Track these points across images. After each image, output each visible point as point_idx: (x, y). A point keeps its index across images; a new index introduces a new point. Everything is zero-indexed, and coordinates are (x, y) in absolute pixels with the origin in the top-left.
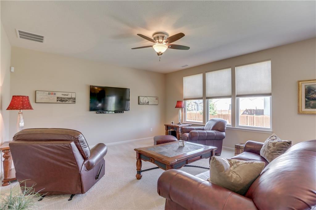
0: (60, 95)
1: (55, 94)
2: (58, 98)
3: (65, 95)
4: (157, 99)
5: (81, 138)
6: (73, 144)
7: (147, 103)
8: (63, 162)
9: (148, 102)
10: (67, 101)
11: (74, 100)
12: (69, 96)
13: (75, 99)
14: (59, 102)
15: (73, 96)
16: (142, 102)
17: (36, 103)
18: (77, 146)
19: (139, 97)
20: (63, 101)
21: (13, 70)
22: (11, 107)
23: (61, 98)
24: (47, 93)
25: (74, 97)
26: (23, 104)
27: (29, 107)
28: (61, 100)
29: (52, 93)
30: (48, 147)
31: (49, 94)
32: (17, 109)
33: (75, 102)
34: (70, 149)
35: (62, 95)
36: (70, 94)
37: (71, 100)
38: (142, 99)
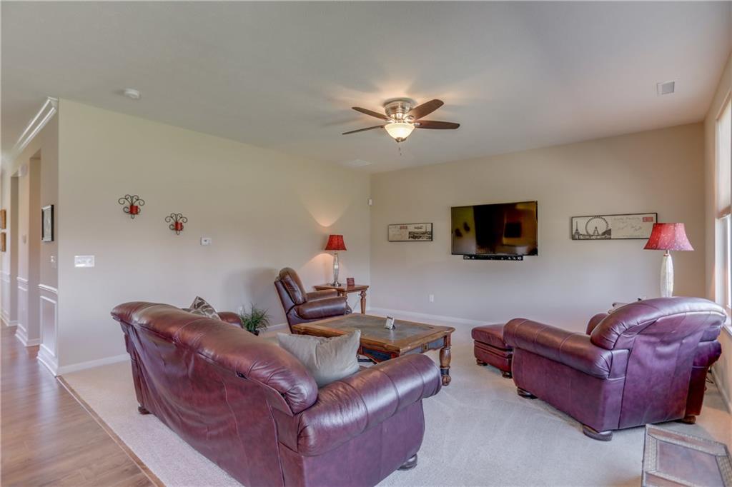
0: (411, 229)
1: (406, 228)
2: (410, 233)
3: (418, 228)
7: (604, 234)
9: (608, 232)
10: (420, 237)
11: (430, 236)
12: (423, 230)
13: (431, 233)
14: (411, 239)
16: (582, 232)
17: (389, 241)
19: (571, 219)
20: (416, 237)
21: (370, 203)
23: (414, 233)
24: (399, 226)
25: (430, 230)
28: (414, 237)
29: (403, 227)
31: (401, 228)
33: (432, 238)
35: (415, 228)
36: (424, 225)
37: (426, 235)
38: (581, 224)
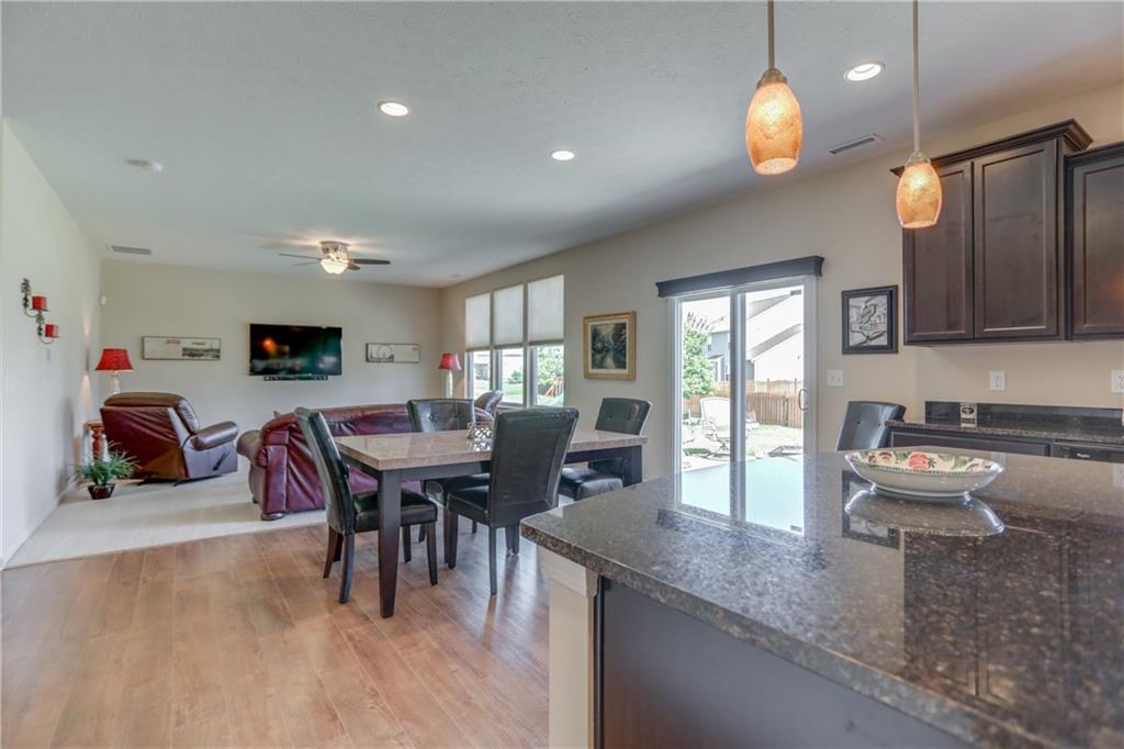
0: (188, 344)
1: (178, 342)
2: (184, 349)
3: (199, 344)
4: (415, 349)
5: (183, 404)
6: (171, 411)
7: (389, 358)
8: (162, 434)
9: (392, 357)
10: (202, 355)
11: (216, 354)
12: (207, 347)
13: (218, 351)
14: (187, 357)
15: (215, 346)
16: (374, 356)
17: (143, 358)
18: (179, 414)
19: (367, 345)
20: (195, 355)
21: (104, 302)
22: (102, 366)
23: (191, 349)
24: (165, 340)
25: (217, 347)
26: (117, 363)
27: (127, 366)
28: (192, 354)
29: (174, 341)
30: (144, 413)
31: (168, 342)
32: (109, 369)
33: (218, 357)
34: (167, 416)
35: (193, 343)
36: (208, 341)
37: (210, 353)
38: (373, 350)
